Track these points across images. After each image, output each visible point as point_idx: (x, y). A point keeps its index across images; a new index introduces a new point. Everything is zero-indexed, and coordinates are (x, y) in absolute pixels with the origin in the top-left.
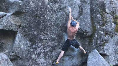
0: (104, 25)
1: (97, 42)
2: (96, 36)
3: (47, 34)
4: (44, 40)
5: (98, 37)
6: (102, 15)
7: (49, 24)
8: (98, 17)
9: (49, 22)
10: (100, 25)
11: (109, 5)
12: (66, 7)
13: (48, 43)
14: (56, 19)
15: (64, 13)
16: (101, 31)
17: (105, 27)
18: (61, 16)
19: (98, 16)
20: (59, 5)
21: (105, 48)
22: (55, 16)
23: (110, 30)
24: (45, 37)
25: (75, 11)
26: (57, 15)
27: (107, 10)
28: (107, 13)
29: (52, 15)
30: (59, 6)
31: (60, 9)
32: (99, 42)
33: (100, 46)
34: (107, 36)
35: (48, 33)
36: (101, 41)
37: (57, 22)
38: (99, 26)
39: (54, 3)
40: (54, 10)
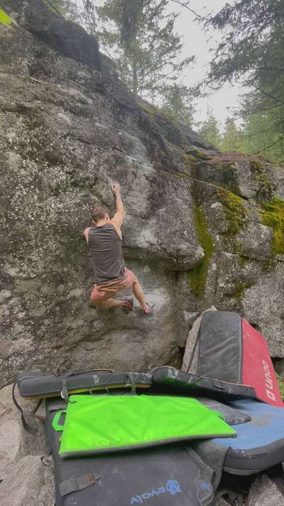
0: (235, 232)
1: (217, 283)
2: (214, 266)
3: (30, 261)
4: (20, 278)
5: (218, 268)
6: (225, 204)
7: (31, 227)
8: (214, 209)
9: (32, 222)
10: (223, 234)
11: (250, 173)
12: (96, 179)
13: (38, 290)
14: (60, 213)
15: (93, 197)
16: (227, 250)
17: (238, 239)
18: (79, 205)
19: (214, 206)
20: (66, 169)
21: (245, 302)
22: (53, 204)
23: (255, 244)
24: (21, 271)
25: (138, 193)
26: (61, 202)
27: (243, 189)
28: (245, 198)
29: (41, 199)
30: (67, 173)
31: (75, 184)
32: (222, 285)
33: (228, 295)
34: (247, 267)
35: (34, 258)
36: (228, 282)
37: (65, 222)
38: (218, 236)
39: (49, 166)
40: (50, 187)
